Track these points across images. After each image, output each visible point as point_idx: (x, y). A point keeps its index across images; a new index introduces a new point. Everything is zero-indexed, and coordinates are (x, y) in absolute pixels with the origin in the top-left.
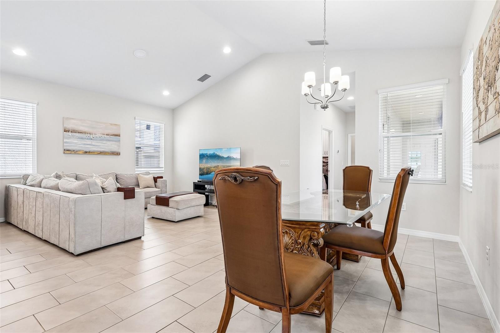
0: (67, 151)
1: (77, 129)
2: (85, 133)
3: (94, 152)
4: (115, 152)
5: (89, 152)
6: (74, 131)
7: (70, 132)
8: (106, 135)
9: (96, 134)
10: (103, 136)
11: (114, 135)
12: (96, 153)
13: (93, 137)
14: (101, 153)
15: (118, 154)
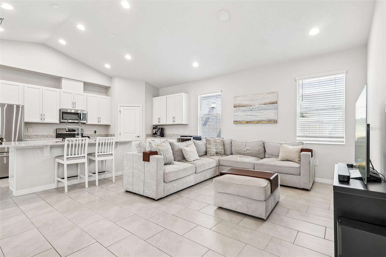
0: (236, 122)
1: (241, 104)
2: (247, 106)
3: (253, 122)
4: (272, 120)
5: (250, 122)
6: (239, 106)
7: (237, 107)
8: (264, 104)
9: (255, 106)
10: (261, 106)
11: (271, 103)
12: (254, 123)
13: (253, 109)
14: (259, 122)
15: (275, 122)
